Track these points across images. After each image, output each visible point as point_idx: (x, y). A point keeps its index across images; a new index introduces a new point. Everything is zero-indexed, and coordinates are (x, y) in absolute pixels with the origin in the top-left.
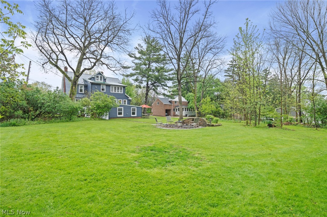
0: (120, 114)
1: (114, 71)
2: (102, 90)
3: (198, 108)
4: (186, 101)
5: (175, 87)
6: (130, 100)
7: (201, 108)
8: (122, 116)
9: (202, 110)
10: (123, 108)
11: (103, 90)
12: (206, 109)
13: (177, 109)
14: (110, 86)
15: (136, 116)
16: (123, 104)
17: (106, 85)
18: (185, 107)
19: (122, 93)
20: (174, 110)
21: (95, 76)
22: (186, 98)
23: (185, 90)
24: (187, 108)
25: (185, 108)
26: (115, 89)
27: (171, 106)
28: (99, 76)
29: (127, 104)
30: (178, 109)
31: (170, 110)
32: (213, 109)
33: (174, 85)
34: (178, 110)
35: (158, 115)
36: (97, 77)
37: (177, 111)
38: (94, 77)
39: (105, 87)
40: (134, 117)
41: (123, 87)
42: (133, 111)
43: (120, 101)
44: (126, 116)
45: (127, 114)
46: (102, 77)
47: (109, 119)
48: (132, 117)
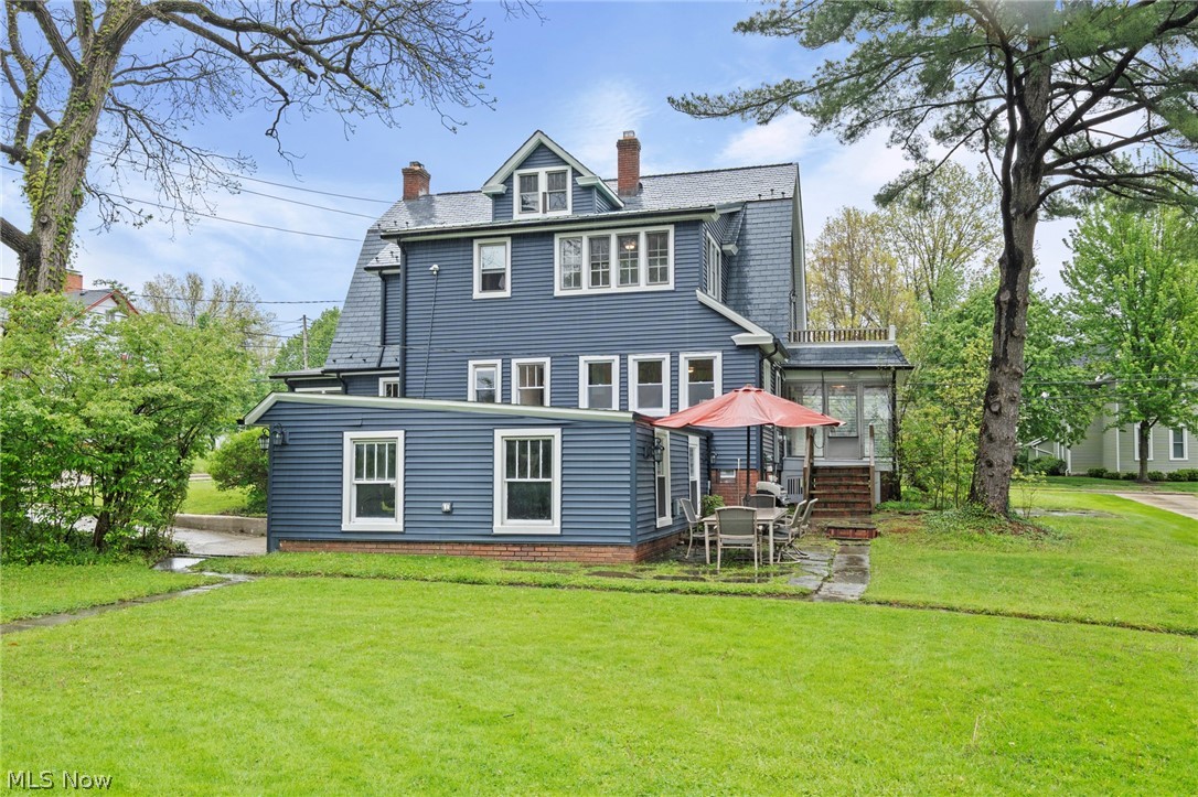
2: (482, 288)
6: (754, 348)
8: (394, 522)
10: (401, 435)
14: (551, 236)
15: (558, 529)
17: (514, 237)
19: (672, 285)
21: (509, 179)
26: (601, 259)
28: (544, 172)
39: (506, 258)
40: (534, 545)
41: (671, 229)
42: (523, 474)
43: (650, 372)
44: (436, 533)
45: (446, 507)
46: (564, 173)
47: (269, 550)
48: (506, 544)
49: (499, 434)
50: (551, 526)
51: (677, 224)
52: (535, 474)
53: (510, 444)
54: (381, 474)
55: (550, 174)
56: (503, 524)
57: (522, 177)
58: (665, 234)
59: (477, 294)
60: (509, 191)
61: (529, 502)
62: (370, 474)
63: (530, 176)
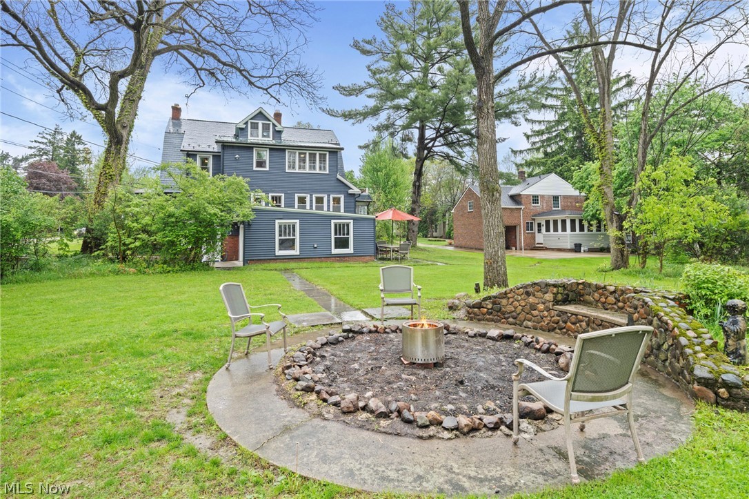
0: (287, 244)
1: (266, 90)
2: (257, 166)
3: (621, 218)
4: (577, 193)
5: (538, 150)
6: (353, 195)
7: (640, 216)
8: (296, 252)
9: (643, 227)
10: (298, 221)
11: (261, 164)
12: (665, 221)
13: (539, 225)
14: (284, 150)
15: (352, 251)
16: (329, 210)
17: (271, 149)
18: (573, 216)
19: (327, 172)
20: (530, 226)
21: (246, 123)
22: (574, 184)
23: (573, 157)
24: (581, 221)
25: (573, 221)
26: (303, 160)
27: (516, 214)
28: (260, 123)
29: (342, 209)
30: (543, 223)
31: (515, 227)
32: (710, 221)
33: (534, 143)
34: (543, 229)
35: (472, 244)
36: (255, 126)
37: (539, 231)
38: (244, 126)
39: (266, 155)
40: (344, 257)
41: (328, 153)
42: (340, 234)
43: (320, 200)
44: (312, 255)
45: (315, 246)
46: (269, 124)
47: (244, 265)
48: (335, 257)
49: (333, 222)
50: (350, 250)
51: (330, 152)
52: (344, 234)
53: (336, 225)
54: (289, 235)
55: (263, 124)
56: (335, 251)
57: (251, 123)
58: (325, 154)
59: (255, 168)
60: (247, 127)
61: (342, 243)
62: (285, 235)
63: (255, 123)
